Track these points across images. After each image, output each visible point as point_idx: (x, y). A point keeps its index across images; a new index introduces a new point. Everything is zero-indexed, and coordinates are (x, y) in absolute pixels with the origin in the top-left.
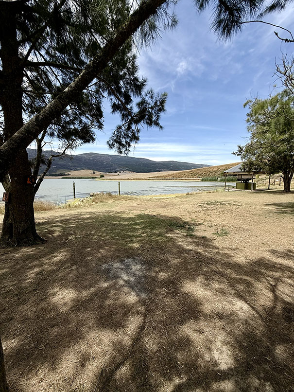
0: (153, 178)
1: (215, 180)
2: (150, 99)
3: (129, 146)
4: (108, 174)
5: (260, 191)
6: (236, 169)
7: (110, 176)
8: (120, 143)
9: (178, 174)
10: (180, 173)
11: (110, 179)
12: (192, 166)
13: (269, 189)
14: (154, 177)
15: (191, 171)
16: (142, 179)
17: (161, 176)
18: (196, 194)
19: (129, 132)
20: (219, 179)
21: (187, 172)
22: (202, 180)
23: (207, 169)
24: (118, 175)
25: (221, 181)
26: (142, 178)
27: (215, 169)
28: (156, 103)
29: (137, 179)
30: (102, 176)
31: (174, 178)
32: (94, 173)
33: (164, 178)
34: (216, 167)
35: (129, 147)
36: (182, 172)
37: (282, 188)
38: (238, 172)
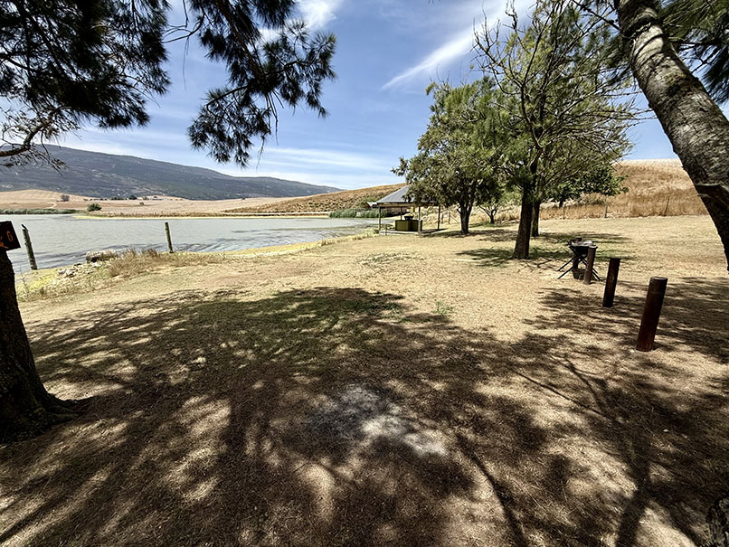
0: (233, 211)
1: (353, 216)
2: (299, 42)
3: (247, 144)
4: (109, 201)
5: (429, 234)
6: (397, 197)
7: (119, 206)
8: (221, 135)
9: (286, 203)
10: (289, 202)
11: (122, 215)
12: (309, 189)
13: (438, 230)
14: (236, 211)
15: (311, 199)
16: (209, 215)
17: (250, 209)
18: (339, 242)
19: (245, 111)
20: (359, 214)
21: (302, 200)
22: (331, 216)
23: (337, 194)
24: (142, 204)
25: (363, 217)
26: (209, 211)
27: (351, 196)
28: (312, 54)
29: (195, 215)
30: (95, 208)
31: (278, 211)
32: (66, 199)
33: (259, 212)
34: (351, 192)
35: (246, 146)
36: (293, 201)
37: (459, 228)
38: (398, 203)
